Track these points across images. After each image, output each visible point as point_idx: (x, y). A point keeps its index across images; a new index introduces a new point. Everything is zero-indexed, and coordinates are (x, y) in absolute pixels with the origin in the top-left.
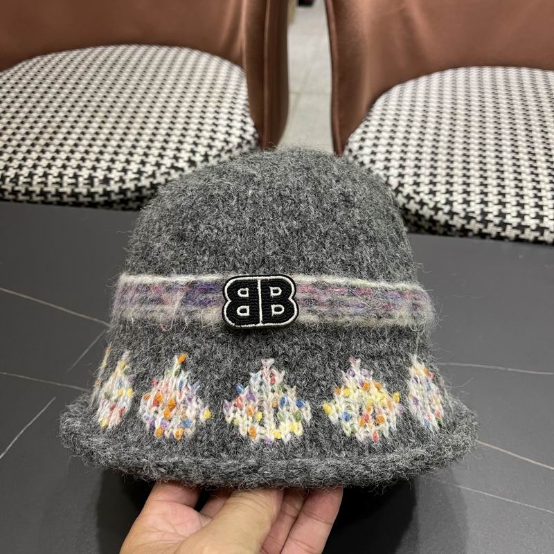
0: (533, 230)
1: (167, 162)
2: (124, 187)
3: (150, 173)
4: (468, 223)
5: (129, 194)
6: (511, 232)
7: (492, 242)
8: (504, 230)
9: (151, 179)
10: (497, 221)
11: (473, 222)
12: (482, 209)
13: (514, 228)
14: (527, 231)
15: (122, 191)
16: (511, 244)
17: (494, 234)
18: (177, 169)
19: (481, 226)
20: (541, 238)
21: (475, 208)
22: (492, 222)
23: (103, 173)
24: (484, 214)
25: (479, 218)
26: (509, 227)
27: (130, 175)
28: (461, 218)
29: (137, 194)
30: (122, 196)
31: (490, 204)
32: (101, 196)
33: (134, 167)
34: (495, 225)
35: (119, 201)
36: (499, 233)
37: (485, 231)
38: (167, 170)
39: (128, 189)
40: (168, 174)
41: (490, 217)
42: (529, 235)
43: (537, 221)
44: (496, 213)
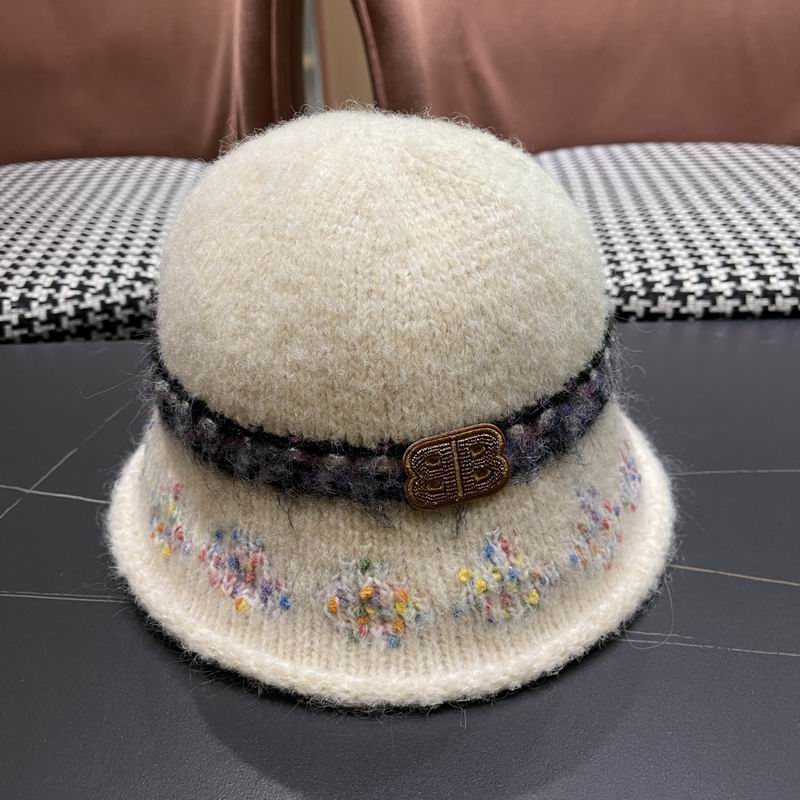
0: (728, 298)
1: (129, 271)
2: (56, 311)
3: (100, 287)
4: (627, 302)
5: (65, 323)
6: (695, 306)
7: (669, 324)
8: (685, 303)
9: (102, 297)
10: (671, 292)
11: (633, 299)
12: (644, 280)
13: (699, 298)
14: (720, 300)
15: (53, 318)
16: (699, 324)
17: (669, 312)
18: (145, 281)
19: (647, 303)
20: (743, 309)
21: (633, 279)
22: (663, 294)
23: (19, 292)
24: (648, 285)
25: (642, 292)
26: (691, 299)
27: (66, 292)
28: (613, 296)
29: (78, 322)
30: (52, 327)
31: (654, 272)
32: (15, 328)
33: (72, 280)
34: (669, 298)
35: (46, 336)
36: (676, 310)
37: (654, 310)
38: (128, 283)
39: (64, 314)
40: (132, 288)
41: (658, 288)
42: (725, 306)
43: (732, 284)
44: (666, 281)
